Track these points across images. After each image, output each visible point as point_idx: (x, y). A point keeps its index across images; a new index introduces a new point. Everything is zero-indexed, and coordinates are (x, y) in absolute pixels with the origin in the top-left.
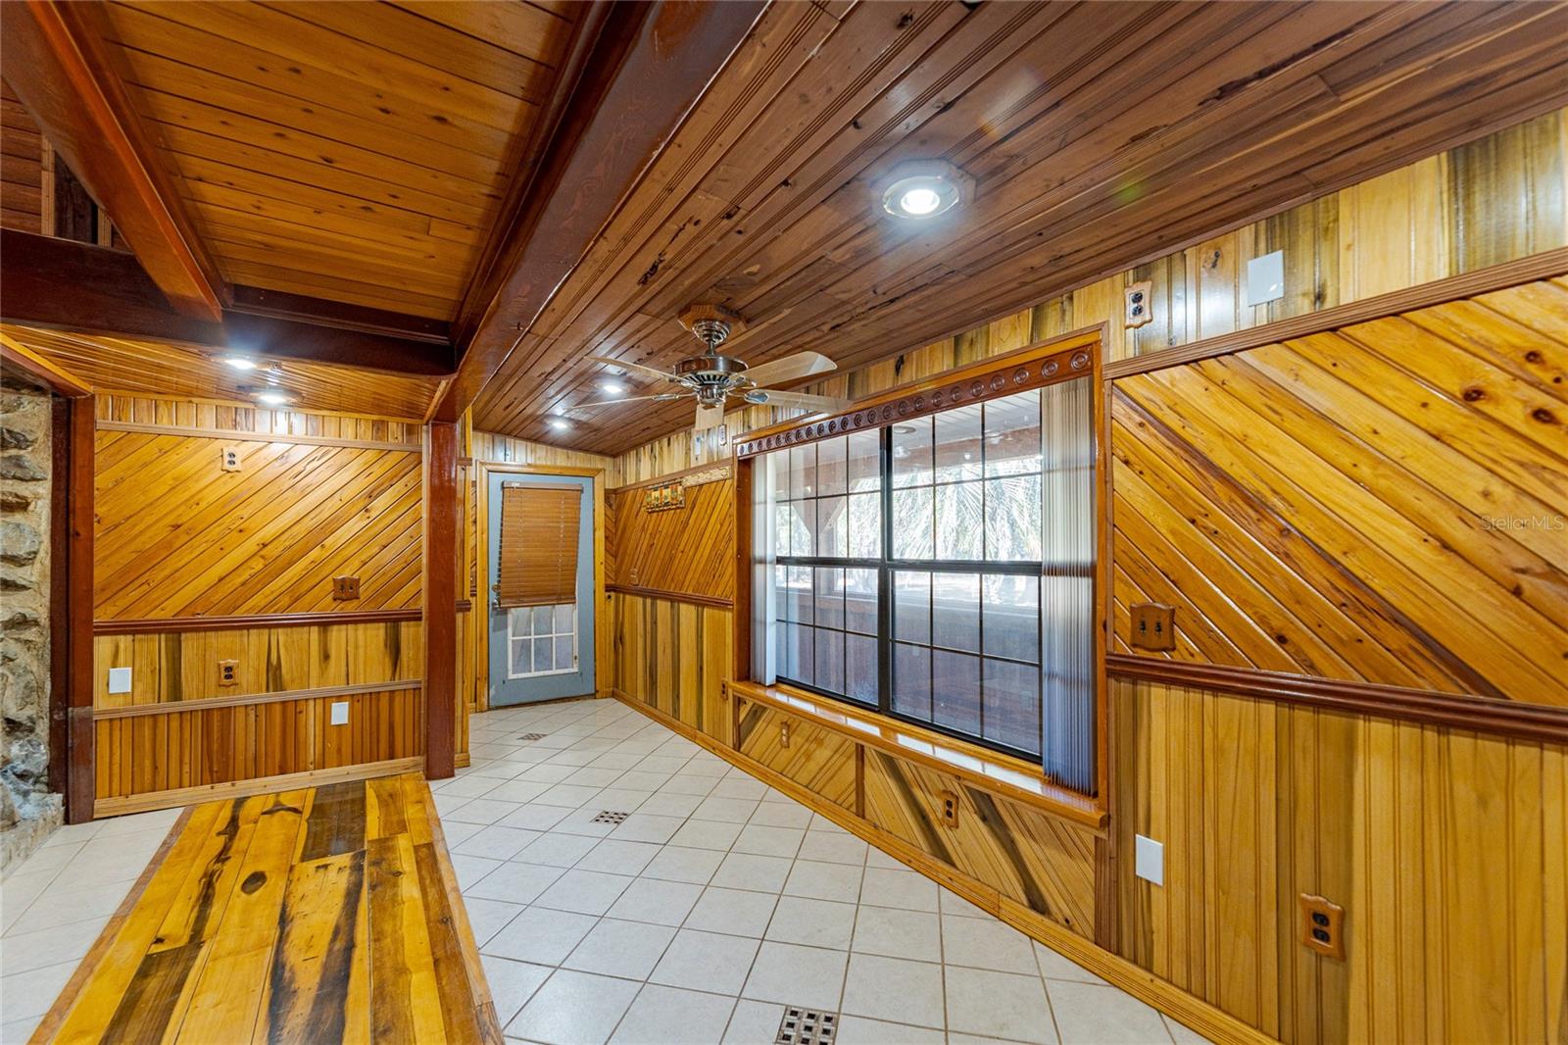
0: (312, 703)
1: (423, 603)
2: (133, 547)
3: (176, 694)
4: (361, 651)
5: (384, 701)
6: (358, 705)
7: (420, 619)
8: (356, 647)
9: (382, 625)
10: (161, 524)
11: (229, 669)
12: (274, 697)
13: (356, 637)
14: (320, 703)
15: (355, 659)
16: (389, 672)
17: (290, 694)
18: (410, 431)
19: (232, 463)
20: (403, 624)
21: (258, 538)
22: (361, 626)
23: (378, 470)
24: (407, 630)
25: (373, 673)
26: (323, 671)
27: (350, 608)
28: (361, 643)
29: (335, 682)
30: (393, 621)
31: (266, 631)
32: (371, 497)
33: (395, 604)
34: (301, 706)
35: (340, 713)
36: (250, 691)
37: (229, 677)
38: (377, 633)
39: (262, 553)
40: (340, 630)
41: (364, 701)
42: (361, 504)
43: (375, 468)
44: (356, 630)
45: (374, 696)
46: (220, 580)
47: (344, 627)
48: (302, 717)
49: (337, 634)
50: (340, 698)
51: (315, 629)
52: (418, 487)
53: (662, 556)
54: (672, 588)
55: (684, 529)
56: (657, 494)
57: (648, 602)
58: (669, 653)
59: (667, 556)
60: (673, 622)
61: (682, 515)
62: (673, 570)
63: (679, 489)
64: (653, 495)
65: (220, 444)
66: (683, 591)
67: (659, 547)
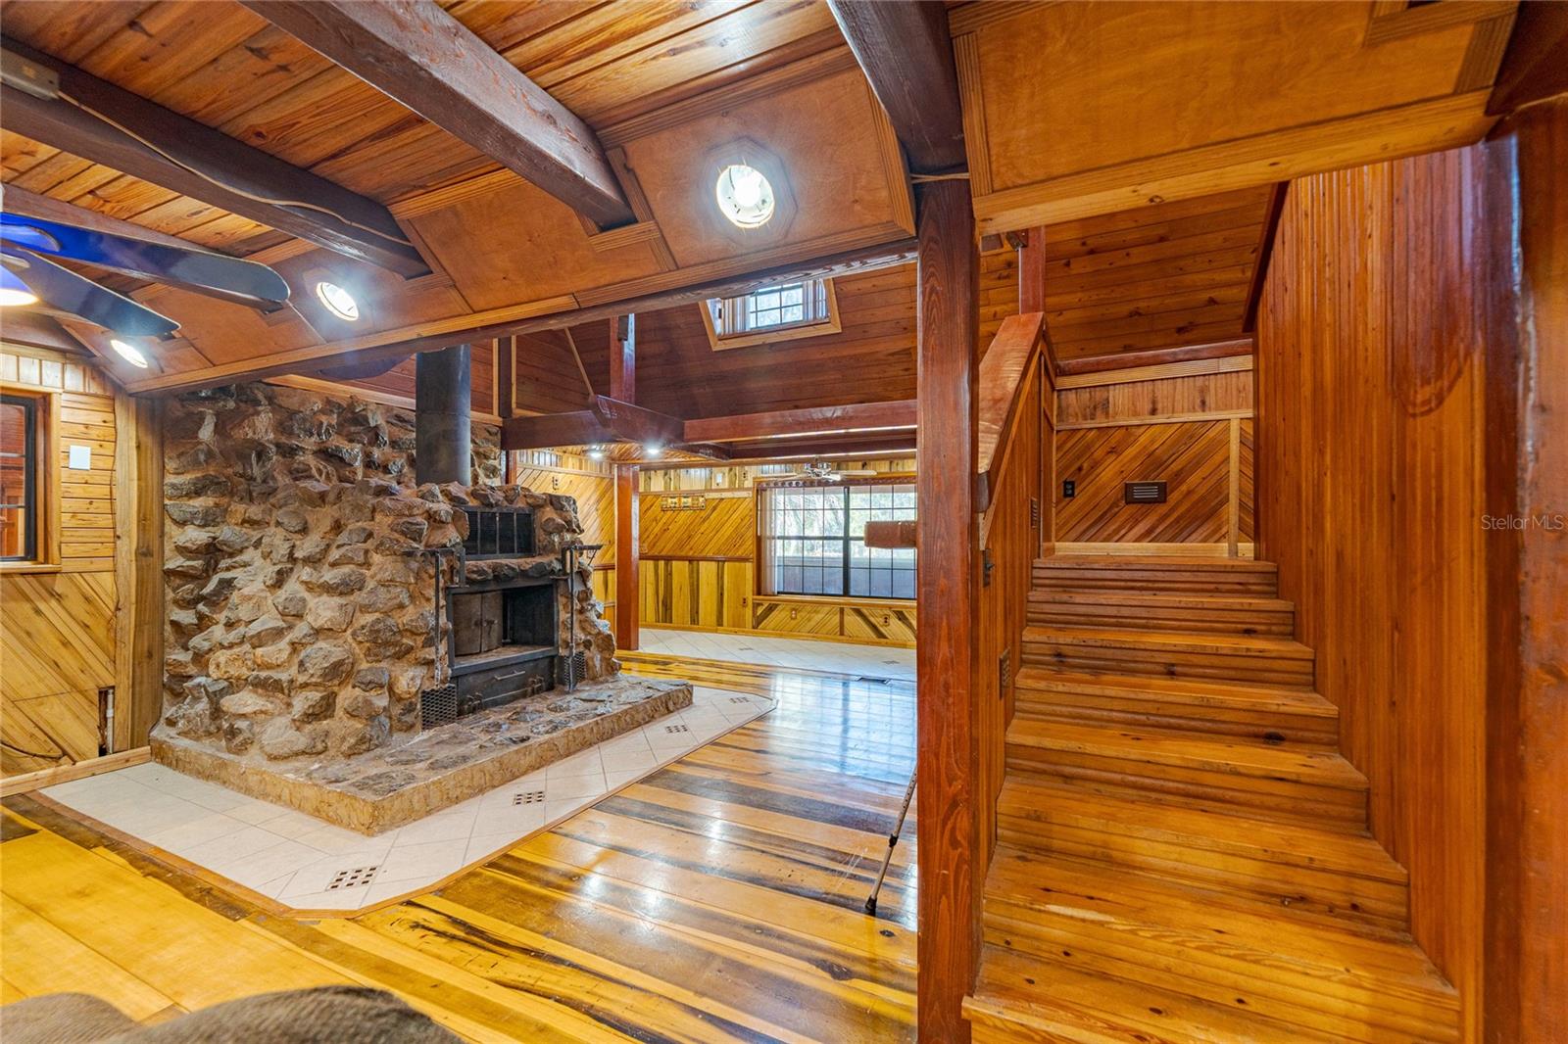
1: (615, 561)
7: (614, 569)
18: (611, 466)
19: (556, 484)
32: (598, 502)
42: (595, 507)
43: (599, 487)
52: (613, 498)
53: (678, 535)
54: (691, 553)
55: (704, 521)
56: (674, 500)
57: (662, 563)
58: (687, 590)
59: (685, 536)
60: (691, 572)
61: (703, 513)
62: (692, 543)
63: (701, 499)
64: (670, 500)
65: (552, 474)
66: (704, 554)
67: (674, 531)
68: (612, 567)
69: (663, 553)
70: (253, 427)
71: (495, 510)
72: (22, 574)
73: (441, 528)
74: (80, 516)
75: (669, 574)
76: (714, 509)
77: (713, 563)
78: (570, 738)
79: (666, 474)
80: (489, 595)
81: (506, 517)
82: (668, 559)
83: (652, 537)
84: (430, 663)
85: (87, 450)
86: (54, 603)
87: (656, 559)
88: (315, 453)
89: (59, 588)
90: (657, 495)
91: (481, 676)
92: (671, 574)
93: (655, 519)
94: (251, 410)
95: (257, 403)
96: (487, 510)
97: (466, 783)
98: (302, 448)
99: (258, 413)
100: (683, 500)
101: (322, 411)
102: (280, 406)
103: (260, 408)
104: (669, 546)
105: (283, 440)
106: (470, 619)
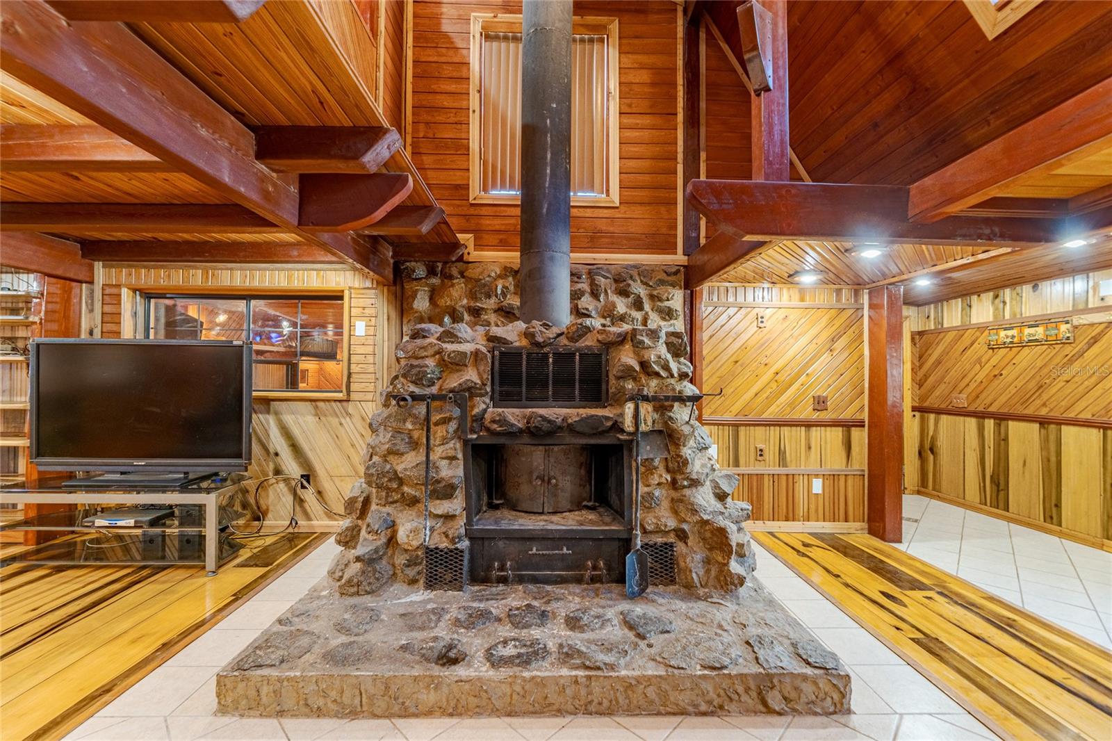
0: (801, 477)
1: (865, 416)
2: (718, 374)
3: (737, 464)
4: (829, 446)
5: (842, 479)
6: (827, 482)
7: (863, 426)
8: (826, 443)
9: (841, 429)
10: (730, 361)
11: (761, 450)
12: (783, 471)
13: (826, 436)
14: (806, 477)
15: (825, 450)
16: (844, 461)
17: (791, 469)
18: (857, 293)
19: (762, 322)
20: (853, 429)
21: (774, 369)
22: (828, 429)
23: (838, 323)
24: (855, 432)
25: (836, 462)
26: (807, 457)
27: (823, 416)
28: (828, 440)
29: (813, 466)
30: (847, 426)
31: (778, 428)
32: (833, 340)
33: (847, 415)
34: (796, 477)
35: (817, 486)
36: (769, 467)
37: (761, 455)
38: (838, 433)
39: (776, 378)
40: (816, 431)
41: (832, 479)
42: (828, 346)
43: (835, 321)
44: (826, 431)
45: (834, 477)
46: (756, 395)
47: (819, 428)
48: (797, 485)
49: (815, 432)
50: (817, 476)
51: (803, 428)
52: (861, 334)
53: (1019, 383)
54: (1044, 412)
55: (1071, 361)
56: (1010, 333)
57: (990, 424)
58: (1036, 466)
59: (1033, 384)
60: (1045, 441)
61: (1068, 349)
62: (1045, 397)
63: (1064, 327)
64: (1002, 333)
65: (756, 310)
66: (1072, 415)
67: (1010, 378)
68: (860, 424)
69: (993, 409)
70: (450, 296)
71: (546, 350)
72: (335, 401)
73: (458, 371)
74: (360, 366)
75: (1002, 441)
76: (1095, 340)
77: (1094, 431)
78: (518, 688)
79: (996, 297)
80: (556, 448)
81: (564, 358)
82: (1001, 418)
83: (973, 386)
84: (449, 517)
85: (364, 323)
86: (348, 419)
87: (981, 416)
88: (496, 311)
89: (350, 410)
90: (982, 328)
91: (516, 544)
92: (1006, 439)
93: (979, 361)
94: (450, 284)
95: (451, 277)
96: (536, 350)
97: (333, 694)
98: (483, 309)
99: (453, 285)
100: (1027, 331)
101: (500, 277)
102: (471, 278)
103: (455, 281)
104: (1003, 399)
105: (472, 304)
106: (531, 473)
